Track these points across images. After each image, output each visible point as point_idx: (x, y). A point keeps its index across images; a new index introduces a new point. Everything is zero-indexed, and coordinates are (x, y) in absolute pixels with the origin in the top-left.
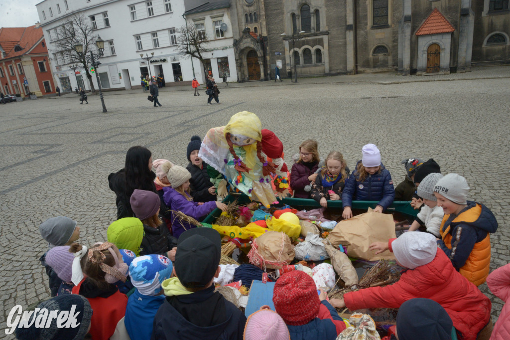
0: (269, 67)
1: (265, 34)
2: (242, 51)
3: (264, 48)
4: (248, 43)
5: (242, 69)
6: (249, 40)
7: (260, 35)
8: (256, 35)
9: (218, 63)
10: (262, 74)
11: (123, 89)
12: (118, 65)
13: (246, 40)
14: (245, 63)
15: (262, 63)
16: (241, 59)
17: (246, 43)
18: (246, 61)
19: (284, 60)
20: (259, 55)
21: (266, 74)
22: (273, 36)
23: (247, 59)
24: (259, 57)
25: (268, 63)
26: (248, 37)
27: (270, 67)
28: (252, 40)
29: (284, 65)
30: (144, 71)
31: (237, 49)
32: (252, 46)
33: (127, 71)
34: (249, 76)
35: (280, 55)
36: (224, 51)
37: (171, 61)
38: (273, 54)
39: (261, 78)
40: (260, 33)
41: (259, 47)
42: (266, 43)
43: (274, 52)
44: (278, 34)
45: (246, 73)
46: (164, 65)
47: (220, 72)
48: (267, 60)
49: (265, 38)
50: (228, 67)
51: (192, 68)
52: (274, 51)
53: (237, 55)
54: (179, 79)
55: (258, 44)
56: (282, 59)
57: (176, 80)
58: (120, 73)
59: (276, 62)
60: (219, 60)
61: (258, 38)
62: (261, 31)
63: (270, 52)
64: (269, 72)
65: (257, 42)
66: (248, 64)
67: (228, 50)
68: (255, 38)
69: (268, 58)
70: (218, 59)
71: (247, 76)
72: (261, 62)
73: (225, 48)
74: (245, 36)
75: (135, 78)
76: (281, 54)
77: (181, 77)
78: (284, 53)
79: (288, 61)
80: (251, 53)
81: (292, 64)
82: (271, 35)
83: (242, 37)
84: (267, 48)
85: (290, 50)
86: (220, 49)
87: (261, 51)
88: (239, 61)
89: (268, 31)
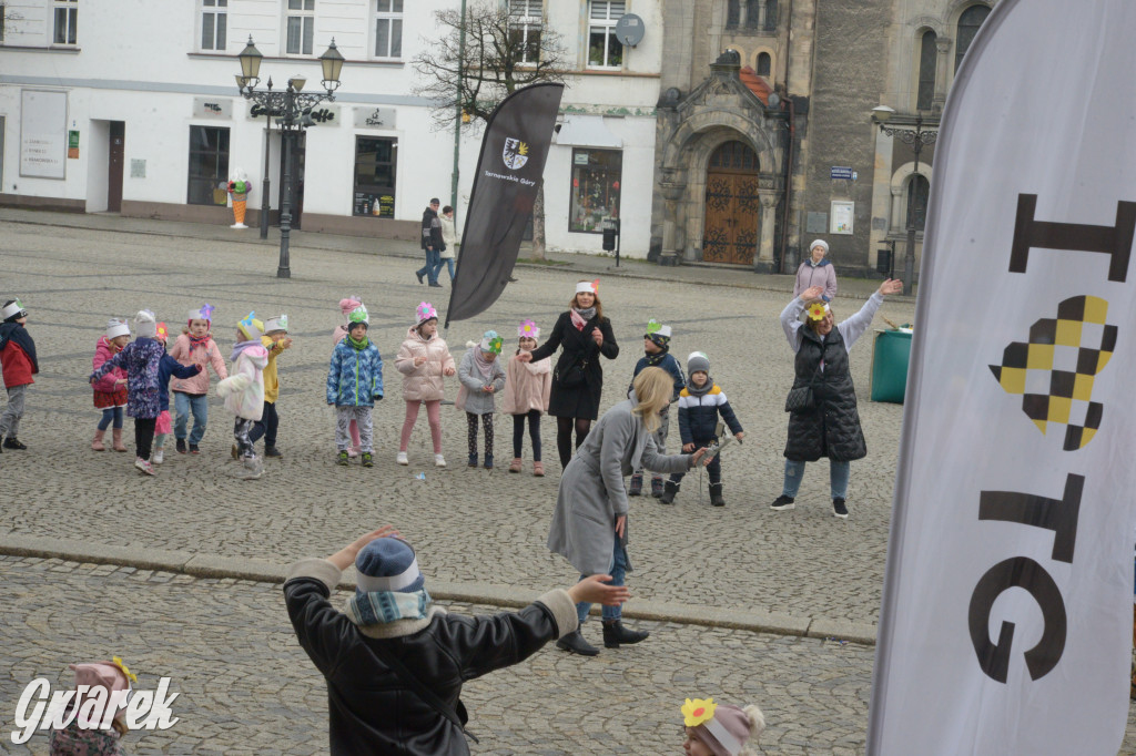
0: (796, 220)
1: (801, 86)
2: (695, 139)
3: (788, 143)
4: (725, 111)
5: (681, 211)
6: (733, 100)
7: (781, 89)
8: (759, 83)
9: (574, 166)
10: (766, 246)
11: (76, 208)
12: (76, 94)
13: (722, 98)
14: (697, 186)
15: (771, 199)
16: (685, 169)
17: (717, 110)
18: (702, 177)
19: (864, 201)
20: (765, 164)
21: (780, 248)
22: (831, 103)
23: (709, 172)
24: (763, 176)
25: (797, 205)
26: (732, 87)
27: (803, 219)
28: (745, 104)
29: (863, 221)
30: (209, 149)
31: (676, 126)
32: (743, 127)
33: (115, 130)
34: (705, 243)
35: (849, 178)
36: (611, 122)
37: (356, 125)
38: (822, 172)
39: (756, 260)
40: (781, 81)
41: (772, 136)
42: (798, 122)
43: (829, 166)
44: (854, 96)
45: (696, 230)
46: (315, 137)
47: (578, 207)
48: (792, 193)
49: (801, 105)
50: (617, 193)
51: (451, 170)
52: (829, 159)
53: (672, 150)
54: (377, 207)
55: (771, 122)
56: (856, 199)
57: (360, 208)
58: (75, 134)
59: (829, 205)
60: (583, 159)
61: (774, 99)
62: (787, 74)
63: (813, 161)
64: (794, 240)
65: (768, 116)
66: (708, 195)
67: (629, 122)
68: (759, 95)
69: (800, 183)
70: (576, 150)
71: (698, 244)
72: (767, 196)
73: (619, 114)
74: (718, 83)
75: (149, 170)
76: (855, 175)
77: (386, 199)
78: (868, 173)
79: (879, 209)
80: (731, 153)
81: (895, 223)
82: (826, 98)
83: (707, 84)
84: (804, 144)
85: (895, 168)
86: (597, 115)
87: (778, 154)
88: (677, 177)
89: (818, 78)
